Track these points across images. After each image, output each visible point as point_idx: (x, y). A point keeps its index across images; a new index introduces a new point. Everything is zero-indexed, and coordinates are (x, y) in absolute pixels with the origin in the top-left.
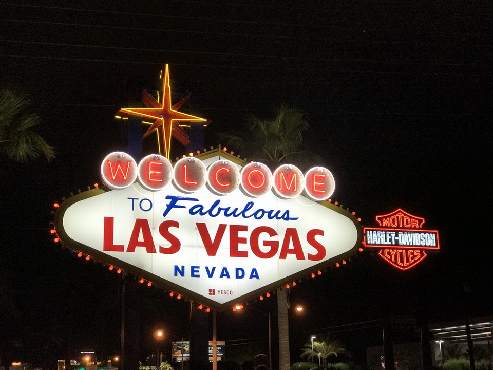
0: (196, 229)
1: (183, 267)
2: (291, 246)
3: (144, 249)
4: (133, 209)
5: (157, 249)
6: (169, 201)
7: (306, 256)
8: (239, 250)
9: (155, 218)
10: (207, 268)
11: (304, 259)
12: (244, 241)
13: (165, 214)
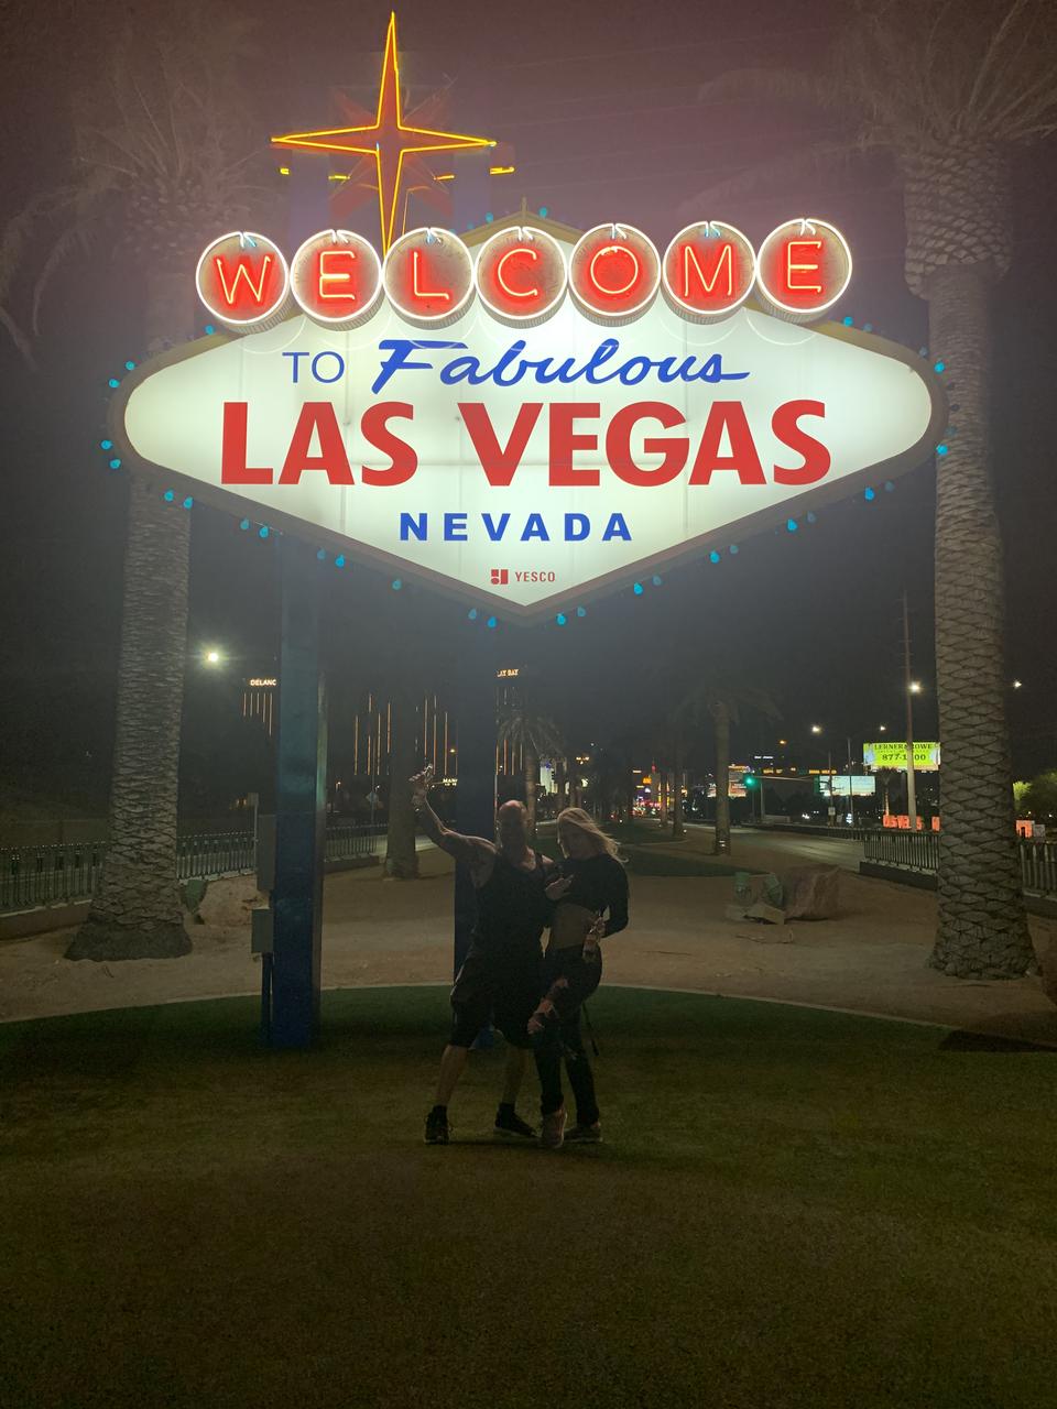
0: (458, 419)
1: (423, 517)
2: (725, 449)
4: (295, 380)
5: (357, 474)
6: (388, 354)
7: (769, 473)
8: (575, 467)
9: (351, 398)
10: (487, 518)
11: (761, 480)
12: (589, 442)
13: (377, 388)
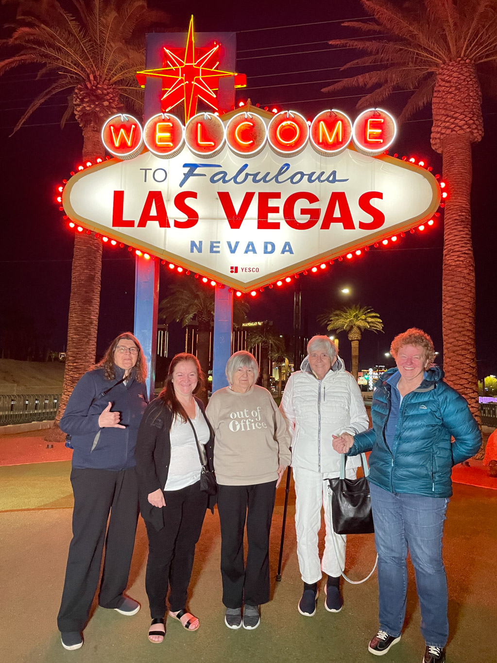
0: (217, 199)
1: (201, 242)
2: (337, 214)
3: (157, 223)
4: (145, 181)
5: (172, 223)
6: (187, 169)
7: (356, 225)
8: (269, 221)
9: (170, 189)
10: (229, 243)
11: (354, 228)
12: (276, 210)
13: (181, 185)
